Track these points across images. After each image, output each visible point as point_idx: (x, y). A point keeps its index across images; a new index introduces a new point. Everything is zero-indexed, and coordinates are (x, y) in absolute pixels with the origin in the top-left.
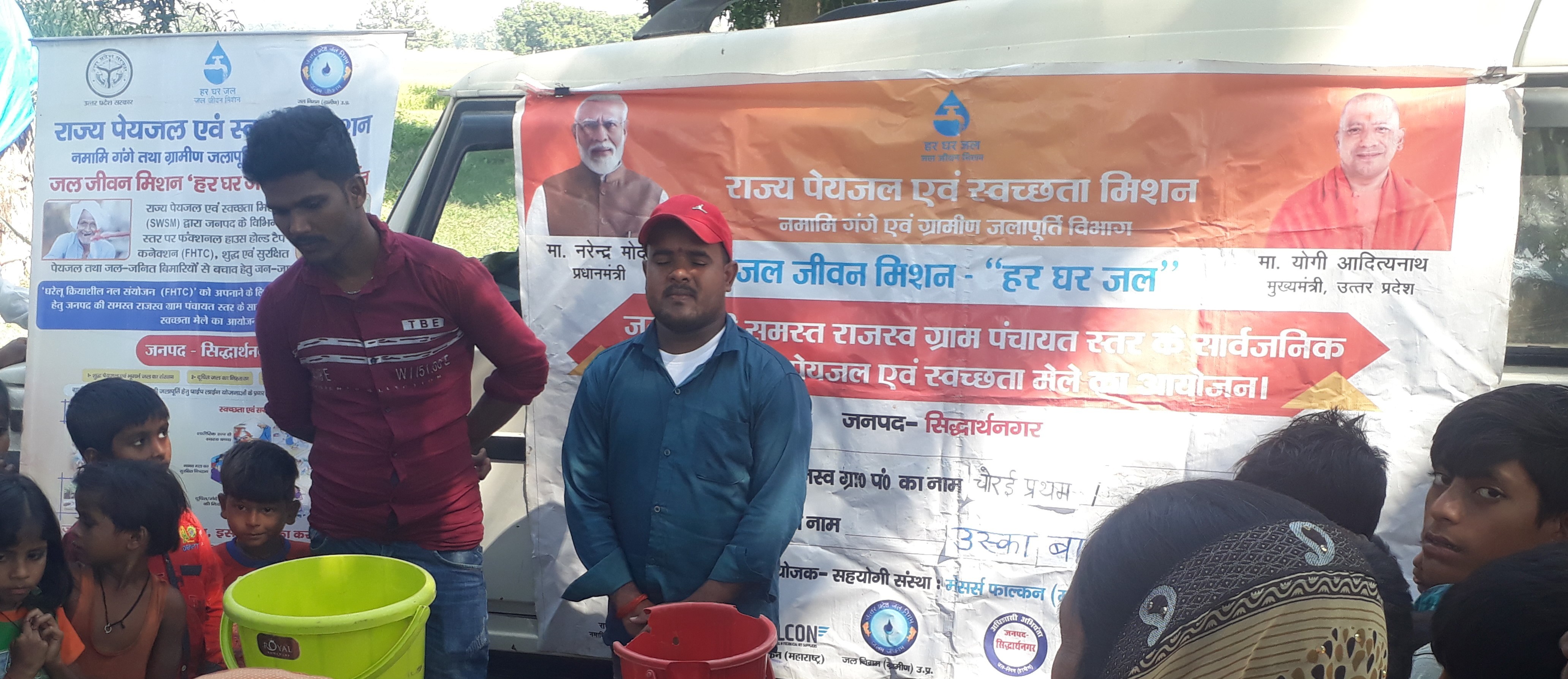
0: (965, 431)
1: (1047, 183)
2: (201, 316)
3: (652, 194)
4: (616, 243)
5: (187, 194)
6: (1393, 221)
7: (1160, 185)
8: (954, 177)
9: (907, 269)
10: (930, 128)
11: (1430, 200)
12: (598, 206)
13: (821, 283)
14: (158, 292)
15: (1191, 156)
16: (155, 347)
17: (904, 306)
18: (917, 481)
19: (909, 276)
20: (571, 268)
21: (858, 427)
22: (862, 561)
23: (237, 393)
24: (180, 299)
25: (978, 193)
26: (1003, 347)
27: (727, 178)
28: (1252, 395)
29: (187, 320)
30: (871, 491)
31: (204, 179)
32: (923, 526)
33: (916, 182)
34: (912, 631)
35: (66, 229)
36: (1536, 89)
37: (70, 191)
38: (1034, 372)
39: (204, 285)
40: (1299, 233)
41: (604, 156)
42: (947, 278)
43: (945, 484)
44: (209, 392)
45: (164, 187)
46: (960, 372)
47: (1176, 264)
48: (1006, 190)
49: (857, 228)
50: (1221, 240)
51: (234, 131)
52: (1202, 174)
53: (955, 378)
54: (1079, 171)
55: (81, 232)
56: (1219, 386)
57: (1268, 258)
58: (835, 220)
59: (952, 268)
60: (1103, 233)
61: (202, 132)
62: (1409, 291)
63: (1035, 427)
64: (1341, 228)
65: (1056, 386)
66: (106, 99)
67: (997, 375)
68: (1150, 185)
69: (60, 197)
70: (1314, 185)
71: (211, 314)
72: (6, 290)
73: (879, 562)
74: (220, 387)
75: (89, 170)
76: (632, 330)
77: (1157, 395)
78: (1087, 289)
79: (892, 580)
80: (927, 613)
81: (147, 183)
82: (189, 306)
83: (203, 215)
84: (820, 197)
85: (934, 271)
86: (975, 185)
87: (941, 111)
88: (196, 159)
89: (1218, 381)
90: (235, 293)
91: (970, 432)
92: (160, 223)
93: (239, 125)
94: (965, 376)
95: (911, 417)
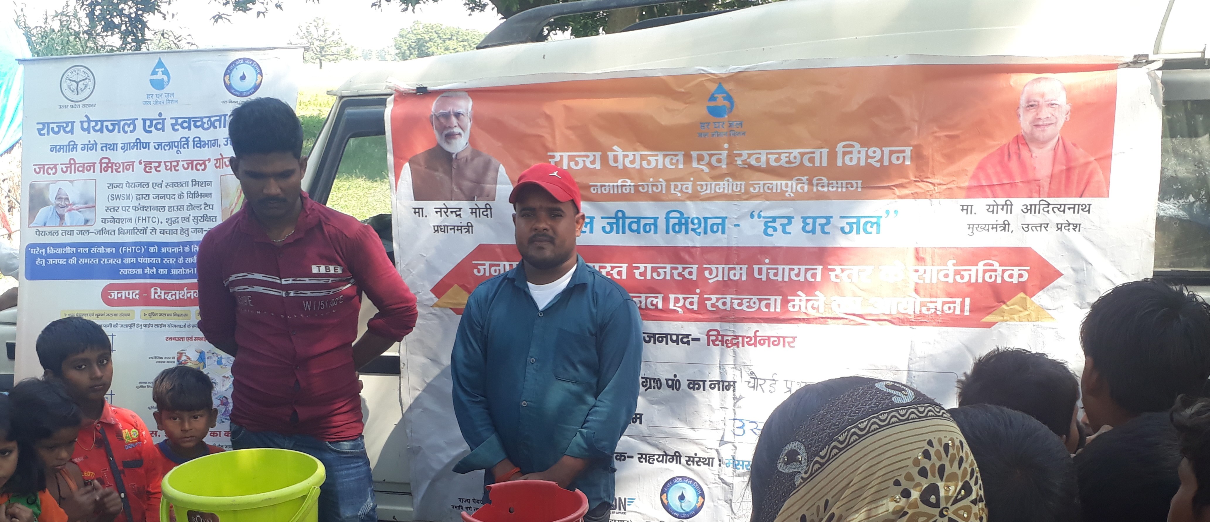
0: (737, 344)
1: (796, 152)
2: (151, 268)
3: (492, 167)
4: (465, 205)
5: (138, 174)
6: (1064, 176)
7: (882, 151)
8: (724, 149)
9: (690, 220)
10: (705, 111)
11: (1092, 159)
12: (451, 177)
13: (624, 232)
14: (117, 250)
15: (906, 129)
16: (116, 292)
17: (687, 249)
18: (701, 383)
19: (691, 226)
20: (432, 225)
21: (655, 343)
22: (661, 446)
23: (178, 326)
24: (135, 255)
25: (742, 161)
26: (764, 279)
27: (549, 154)
28: (958, 312)
29: (140, 271)
30: (666, 392)
31: (151, 163)
32: (707, 418)
33: (694, 154)
34: (700, 500)
35: (46, 203)
36: (1172, 71)
37: (49, 174)
38: (789, 298)
39: (152, 244)
40: (991, 186)
41: (455, 138)
42: (720, 227)
43: (723, 385)
44: (158, 326)
45: (121, 169)
46: (732, 299)
47: (896, 212)
48: (763, 159)
49: (650, 190)
50: (930, 193)
51: (173, 125)
52: (915, 142)
53: (729, 304)
54: (820, 142)
55: (58, 205)
56: (932, 306)
57: (968, 206)
58: (633, 184)
59: (724, 219)
60: (840, 190)
61: (149, 127)
62: (1077, 229)
63: (791, 340)
64: (1021, 182)
65: (806, 308)
66: (75, 104)
67: (760, 300)
68: (874, 152)
69: (42, 179)
70: (1001, 149)
71: (158, 266)
72: (4, 252)
73: (673, 447)
74: (166, 321)
75: (63, 158)
76: (479, 271)
77: (884, 314)
78: (829, 233)
79: (683, 460)
80: (711, 486)
81: (107, 167)
82: (141, 260)
83: (150, 191)
84: (621, 167)
85: (710, 222)
86: (740, 155)
87: (712, 98)
88: (144, 148)
89: (931, 302)
90: (176, 250)
91: (740, 345)
92: (118, 197)
93: (177, 121)
94: (736, 302)
95: (695, 334)
